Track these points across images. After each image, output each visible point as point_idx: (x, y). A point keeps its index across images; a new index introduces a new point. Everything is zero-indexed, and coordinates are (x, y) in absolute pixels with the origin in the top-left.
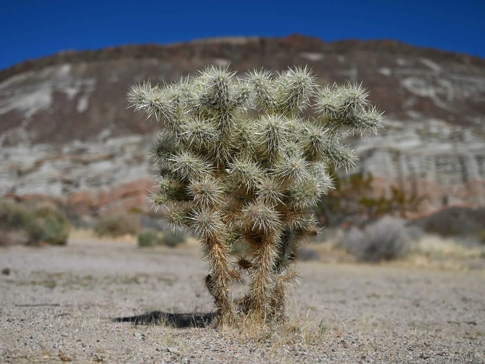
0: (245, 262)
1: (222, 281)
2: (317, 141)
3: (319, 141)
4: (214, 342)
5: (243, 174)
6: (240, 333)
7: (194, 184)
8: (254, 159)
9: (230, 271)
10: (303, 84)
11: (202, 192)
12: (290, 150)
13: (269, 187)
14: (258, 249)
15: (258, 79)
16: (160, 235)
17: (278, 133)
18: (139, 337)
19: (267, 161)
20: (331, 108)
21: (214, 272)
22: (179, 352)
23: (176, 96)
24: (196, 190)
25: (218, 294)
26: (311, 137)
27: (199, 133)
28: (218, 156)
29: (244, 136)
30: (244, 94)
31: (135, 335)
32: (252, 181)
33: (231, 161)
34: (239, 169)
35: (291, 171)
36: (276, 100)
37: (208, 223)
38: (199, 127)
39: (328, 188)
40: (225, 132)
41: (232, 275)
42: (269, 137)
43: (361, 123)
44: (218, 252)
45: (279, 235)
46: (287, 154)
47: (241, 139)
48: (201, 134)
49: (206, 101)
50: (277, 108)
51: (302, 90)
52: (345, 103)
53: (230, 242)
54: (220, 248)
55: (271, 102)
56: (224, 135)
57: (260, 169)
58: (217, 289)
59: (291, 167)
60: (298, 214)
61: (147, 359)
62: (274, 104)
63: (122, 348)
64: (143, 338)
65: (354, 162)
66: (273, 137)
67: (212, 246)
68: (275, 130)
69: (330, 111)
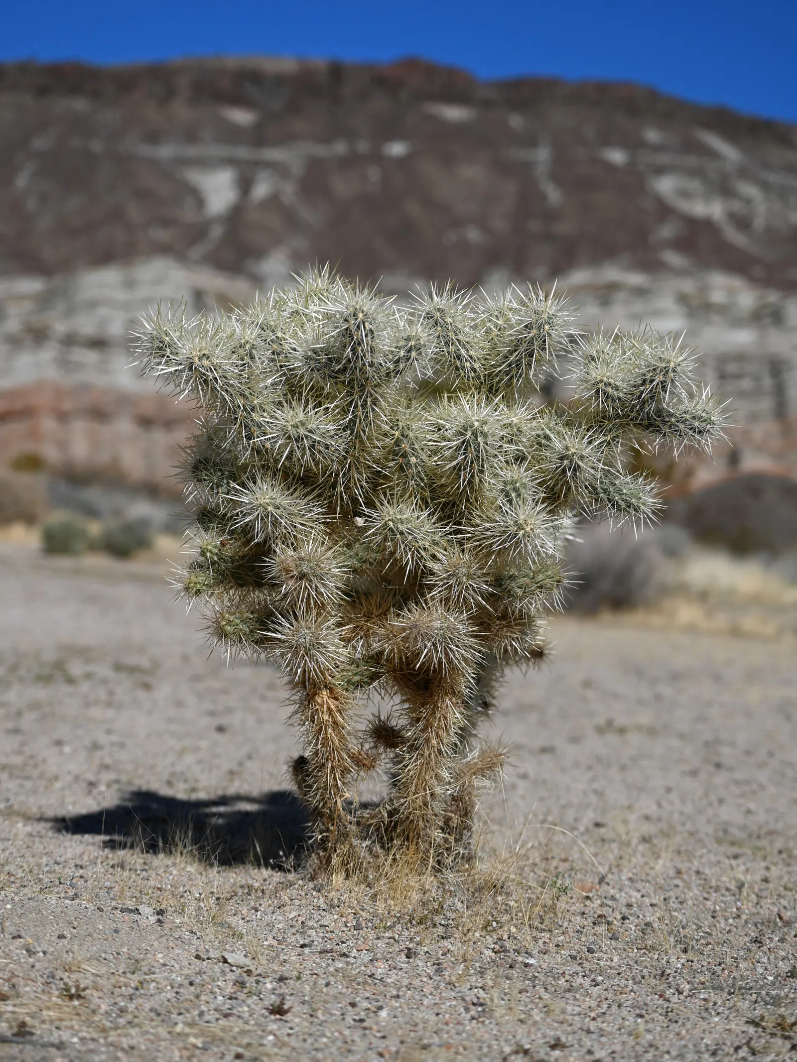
0: (388, 731)
1: (335, 774)
2: (575, 467)
3: (579, 466)
4: (317, 922)
5: (398, 536)
6: (374, 897)
7: (284, 555)
8: (423, 499)
9: (352, 751)
10: (547, 327)
11: (302, 576)
12: (514, 489)
13: (460, 569)
14: (423, 707)
15: (439, 310)
16: (95, 529)
17: (487, 444)
18: (149, 917)
19: (453, 505)
20: (610, 390)
21: (316, 754)
22: (247, 961)
23: (248, 347)
24: (288, 571)
25: (321, 804)
26: (562, 459)
27: (302, 438)
28: (340, 488)
29: (403, 446)
30: (409, 351)
31: (141, 911)
32: (418, 551)
33: (370, 504)
34: (391, 524)
35: (515, 537)
36: (478, 359)
37: (311, 647)
38: (303, 423)
39: (567, 540)
40: (360, 435)
41: (357, 761)
42: (464, 454)
43: (676, 425)
44: (329, 709)
45: (472, 675)
46: (506, 496)
47: (395, 451)
48: (305, 441)
49: (319, 363)
50: (479, 378)
51: (544, 341)
52: (644, 381)
53: (358, 686)
54: (332, 698)
55: (468, 364)
56: (357, 442)
57: (436, 526)
58: (320, 791)
59: (516, 529)
60: (516, 625)
61: (181, 986)
62: (474, 370)
63: (118, 954)
64: (159, 921)
65: (653, 512)
66: (475, 453)
67: (315, 694)
68: (479, 439)
69: (608, 397)
